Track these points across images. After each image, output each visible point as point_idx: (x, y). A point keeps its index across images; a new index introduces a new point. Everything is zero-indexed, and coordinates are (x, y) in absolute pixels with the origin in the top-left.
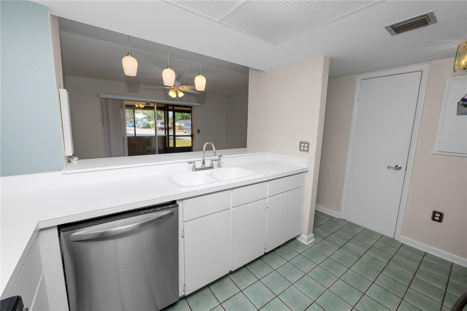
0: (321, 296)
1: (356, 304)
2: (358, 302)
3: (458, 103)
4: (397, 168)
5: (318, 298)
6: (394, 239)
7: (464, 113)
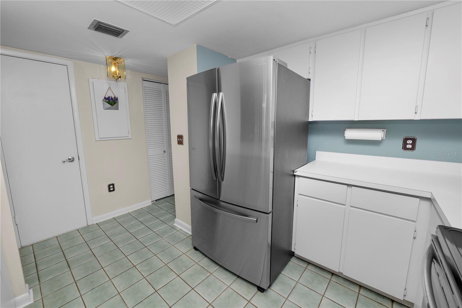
0: (125, 302)
1: (142, 275)
2: (140, 273)
3: (103, 100)
4: (71, 160)
5: (126, 305)
6: (88, 226)
7: (108, 108)
